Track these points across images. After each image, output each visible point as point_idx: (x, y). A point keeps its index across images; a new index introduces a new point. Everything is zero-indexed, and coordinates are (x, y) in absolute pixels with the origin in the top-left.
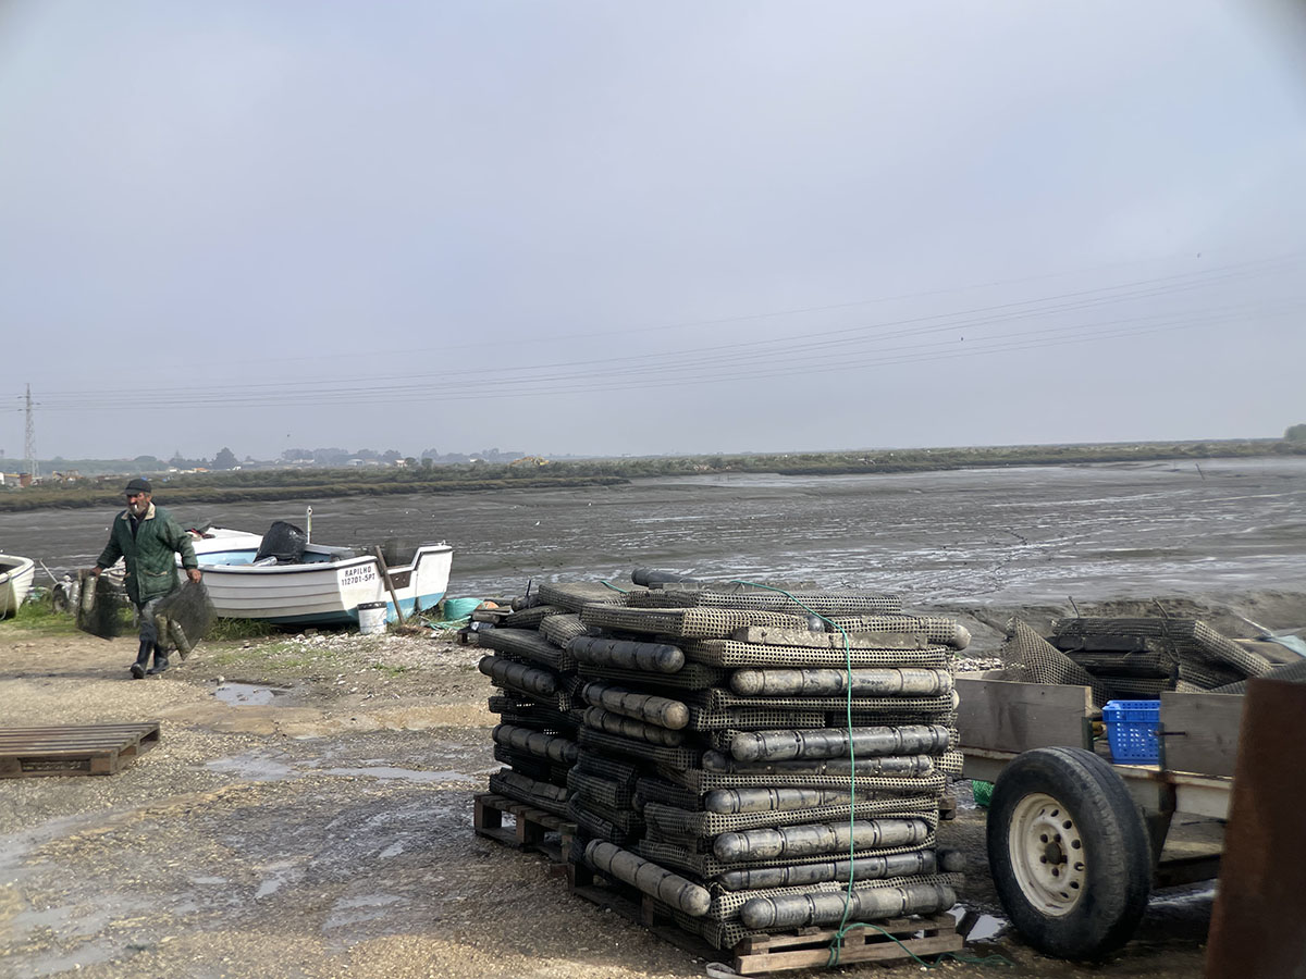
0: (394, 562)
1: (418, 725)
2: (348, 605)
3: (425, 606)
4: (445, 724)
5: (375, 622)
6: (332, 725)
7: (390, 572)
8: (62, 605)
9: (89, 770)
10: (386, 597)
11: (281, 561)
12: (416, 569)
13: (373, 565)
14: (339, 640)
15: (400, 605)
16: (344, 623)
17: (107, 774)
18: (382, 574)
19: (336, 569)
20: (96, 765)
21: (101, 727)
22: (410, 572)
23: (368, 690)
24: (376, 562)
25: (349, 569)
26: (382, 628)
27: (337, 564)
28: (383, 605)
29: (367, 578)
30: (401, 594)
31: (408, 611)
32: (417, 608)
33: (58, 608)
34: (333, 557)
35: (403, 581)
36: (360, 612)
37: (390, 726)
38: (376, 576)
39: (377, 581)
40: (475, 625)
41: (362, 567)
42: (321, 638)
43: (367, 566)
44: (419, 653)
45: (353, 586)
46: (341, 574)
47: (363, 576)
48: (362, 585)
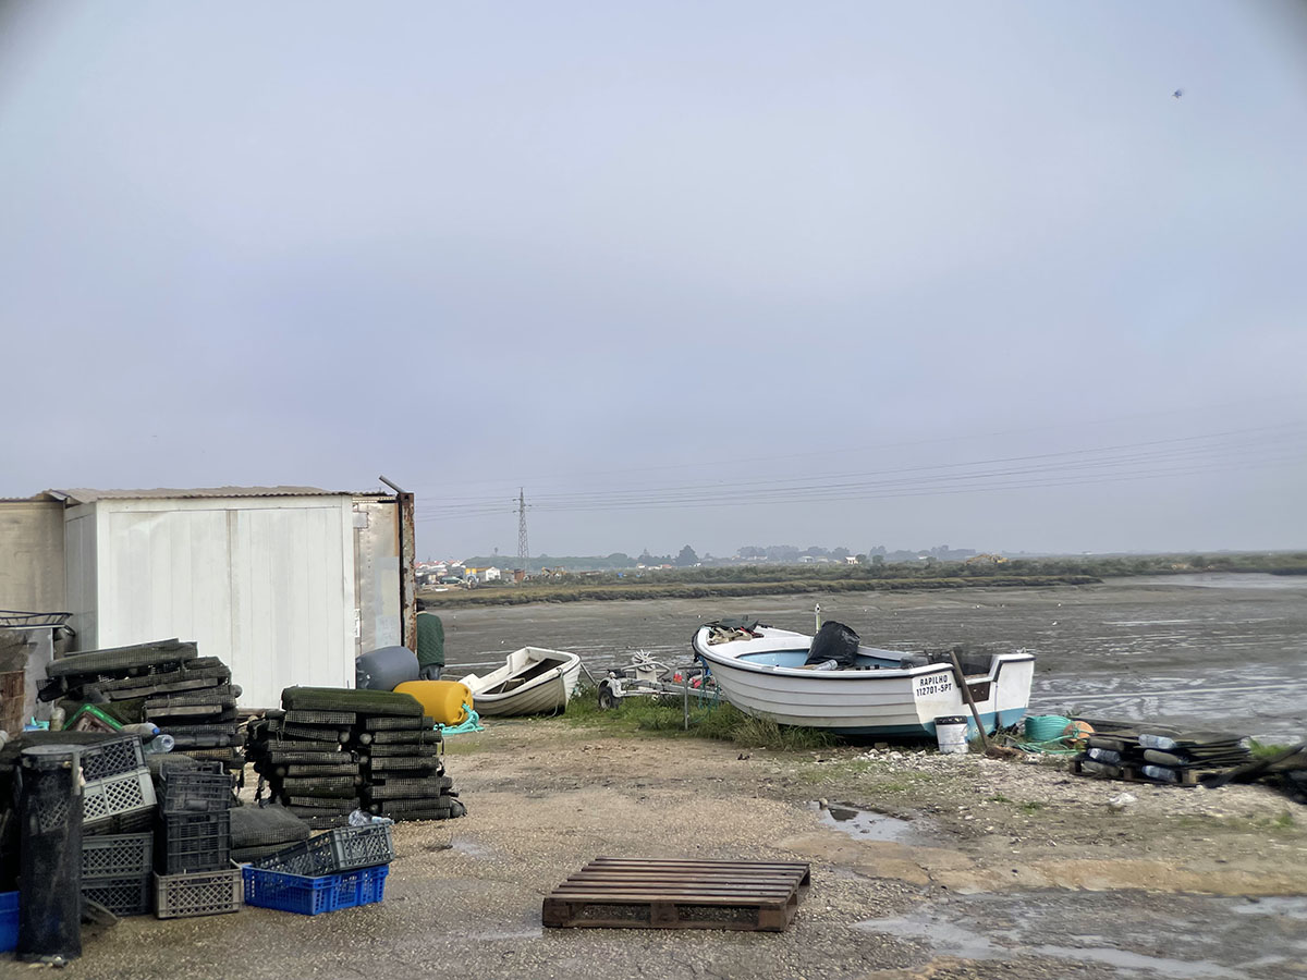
0: (972, 673)
2: (925, 717)
3: (1006, 724)
5: (955, 738)
7: (969, 681)
8: (607, 702)
9: (756, 923)
10: (966, 711)
11: (842, 665)
12: (996, 680)
13: (949, 675)
14: (918, 760)
15: (981, 720)
16: (920, 739)
17: (777, 931)
18: (960, 684)
19: (911, 677)
20: (766, 919)
22: (989, 683)
24: (953, 671)
25: (924, 678)
26: (964, 747)
27: (913, 671)
28: (964, 720)
29: (944, 689)
30: (983, 708)
31: (989, 728)
32: (997, 724)
33: (603, 704)
34: (905, 664)
35: (982, 692)
36: (937, 726)
38: (954, 686)
39: (954, 693)
40: (1095, 753)
41: (938, 675)
42: (896, 755)
43: (942, 674)
45: (929, 697)
46: (916, 683)
47: (939, 686)
48: (938, 695)
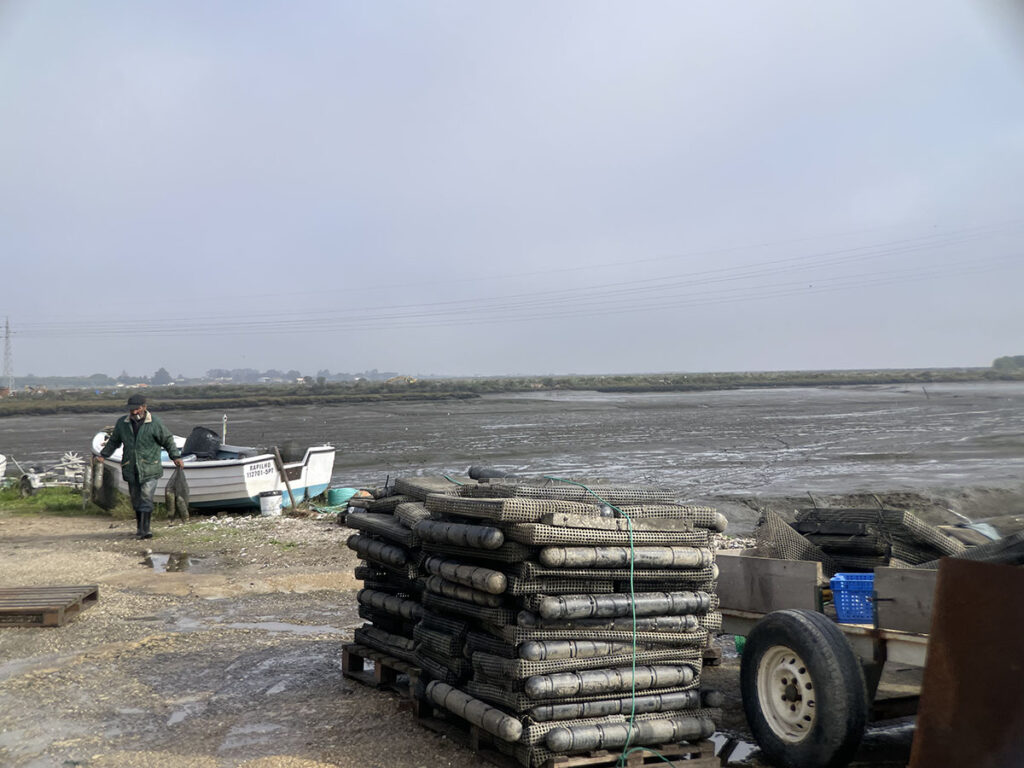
0: (288, 460)
1: (302, 589)
2: (252, 492)
3: (313, 494)
4: (324, 588)
5: (273, 506)
6: (236, 588)
7: (286, 467)
8: (28, 492)
9: (41, 622)
10: (282, 487)
11: (200, 458)
12: (306, 465)
13: (272, 462)
14: (244, 521)
15: (293, 493)
16: (249, 507)
17: (55, 626)
18: (279, 469)
19: (243, 464)
20: (48, 619)
21: (53, 589)
22: (301, 468)
23: (265, 561)
24: (275, 459)
25: (253, 465)
26: (279, 512)
27: (244, 460)
28: (280, 493)
29: (267, 472)
30: (295, 484)
31: (299, 498)
32: (306, 496)
33: (24, 494)
34: (241, 455)
35: (296, 474)
36: (262, 499)
37: (281, 589)
38: (275, 470)
39: (275, 475)
40: (352, 510)
41: (264, 463)
42: (229, 519)
43: (267, 462)
44: (306, 532)
45: (256, 478)
46: (247, 468)
47: (264, 470)
48: (263, 477)
